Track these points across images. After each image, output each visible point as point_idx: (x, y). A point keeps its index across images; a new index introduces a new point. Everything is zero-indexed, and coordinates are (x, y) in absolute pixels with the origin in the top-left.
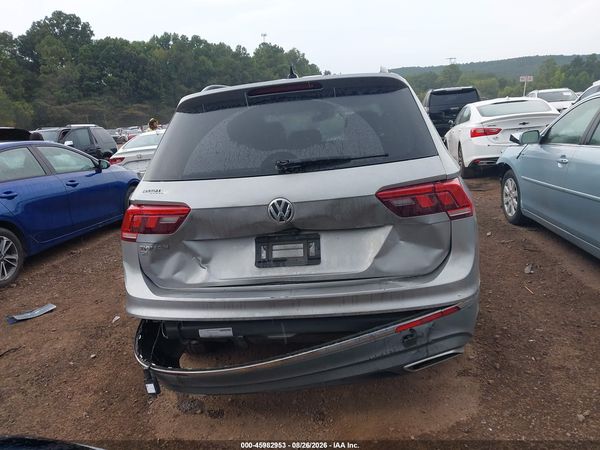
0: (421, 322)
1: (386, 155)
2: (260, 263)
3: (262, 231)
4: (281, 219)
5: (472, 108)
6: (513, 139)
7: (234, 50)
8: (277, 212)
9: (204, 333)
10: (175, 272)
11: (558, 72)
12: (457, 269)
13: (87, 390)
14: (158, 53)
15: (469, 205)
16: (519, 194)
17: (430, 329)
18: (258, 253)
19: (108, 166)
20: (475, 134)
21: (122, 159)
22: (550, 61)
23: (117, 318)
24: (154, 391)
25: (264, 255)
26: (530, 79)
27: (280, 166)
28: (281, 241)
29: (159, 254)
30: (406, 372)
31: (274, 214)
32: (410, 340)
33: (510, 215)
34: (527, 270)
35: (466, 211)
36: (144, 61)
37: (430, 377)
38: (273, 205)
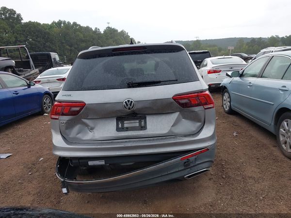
0: (192, 156)
1: (177, 80)
2: (118, 129)
3: (120, 114)
4: (129, 109)
5: (208, 60)
6: (227, 75)
7: (94, 30)
8: (127, 105)
9: (91, 163)
10: (78, 134)
11: (245, 46)
12: (208, 132)
13: (29, 194)
14: (56, 30)
15: (213, 103)
16: (230, 99)
17: (196, 159)
18: (117, 125)
19: (34, 85)
20: (209, 72)
21: (39, 81)
22: (241, 40)
23: (42, 159)
24: (66, 192)
25: (120, 126)
26: (233, 48)
27: (128, 84)
28: (128, 119)
29: (70, 125)
30: (185, 179)
31: (126, 106)
32: (187, 165)
33: (226, 109)
34: (235, 134)
35: (211, 106)
36: (49, 34)
37: (194, 183)
38: (126, 102)
